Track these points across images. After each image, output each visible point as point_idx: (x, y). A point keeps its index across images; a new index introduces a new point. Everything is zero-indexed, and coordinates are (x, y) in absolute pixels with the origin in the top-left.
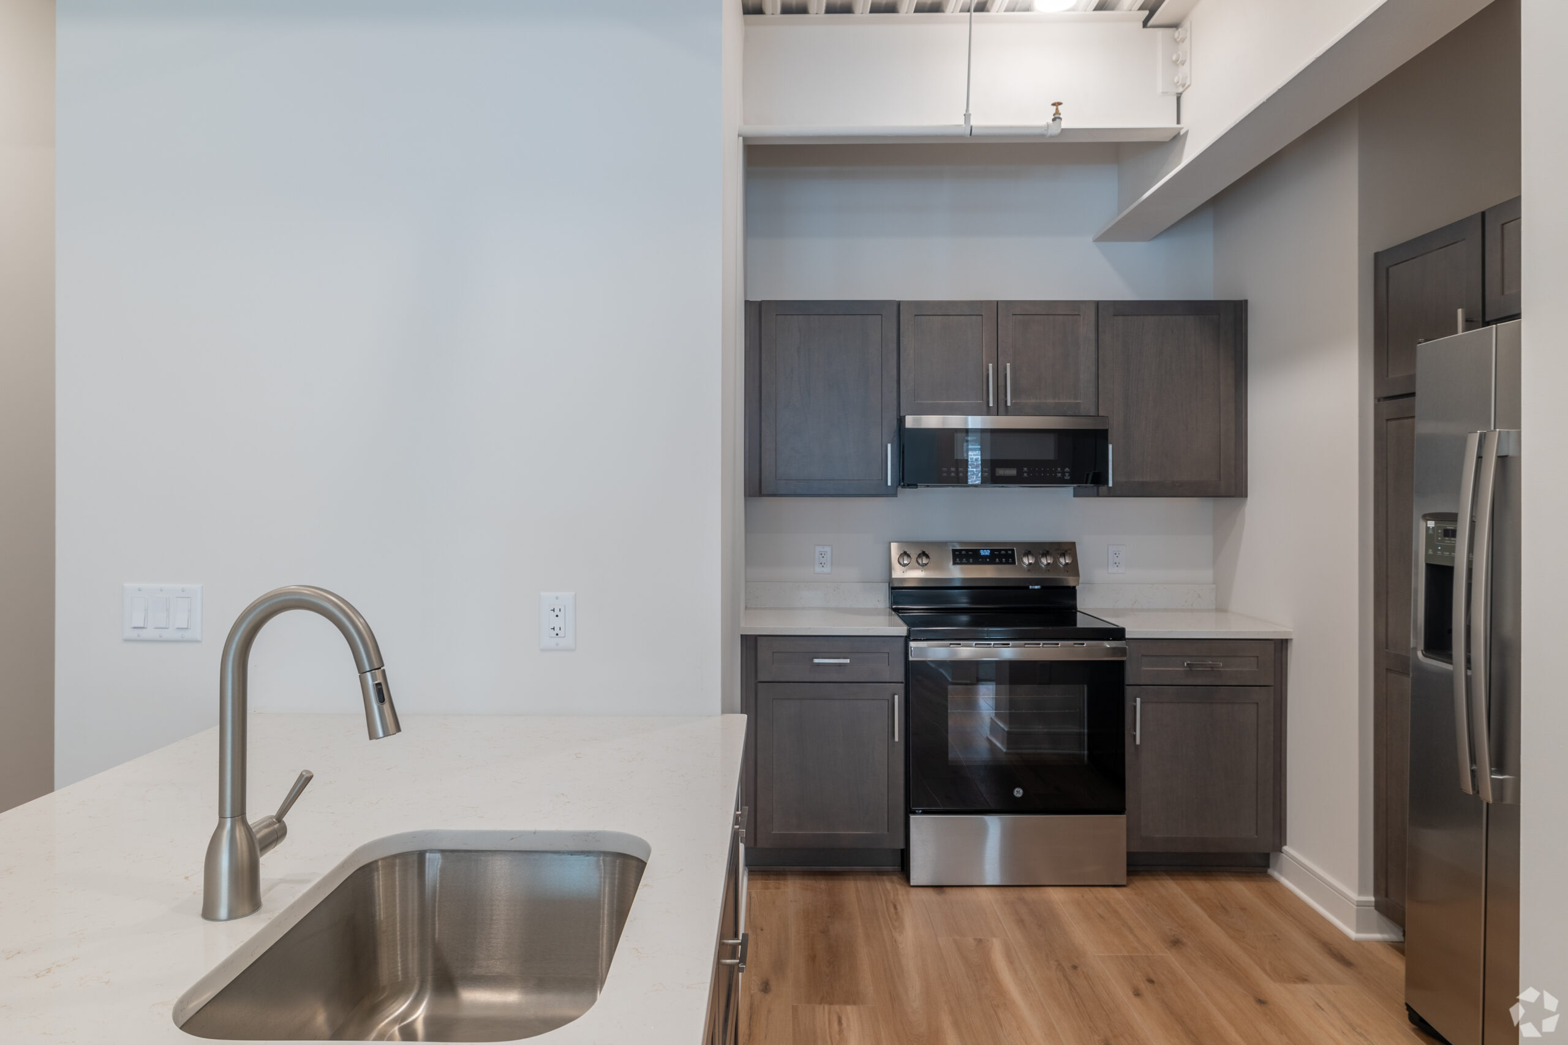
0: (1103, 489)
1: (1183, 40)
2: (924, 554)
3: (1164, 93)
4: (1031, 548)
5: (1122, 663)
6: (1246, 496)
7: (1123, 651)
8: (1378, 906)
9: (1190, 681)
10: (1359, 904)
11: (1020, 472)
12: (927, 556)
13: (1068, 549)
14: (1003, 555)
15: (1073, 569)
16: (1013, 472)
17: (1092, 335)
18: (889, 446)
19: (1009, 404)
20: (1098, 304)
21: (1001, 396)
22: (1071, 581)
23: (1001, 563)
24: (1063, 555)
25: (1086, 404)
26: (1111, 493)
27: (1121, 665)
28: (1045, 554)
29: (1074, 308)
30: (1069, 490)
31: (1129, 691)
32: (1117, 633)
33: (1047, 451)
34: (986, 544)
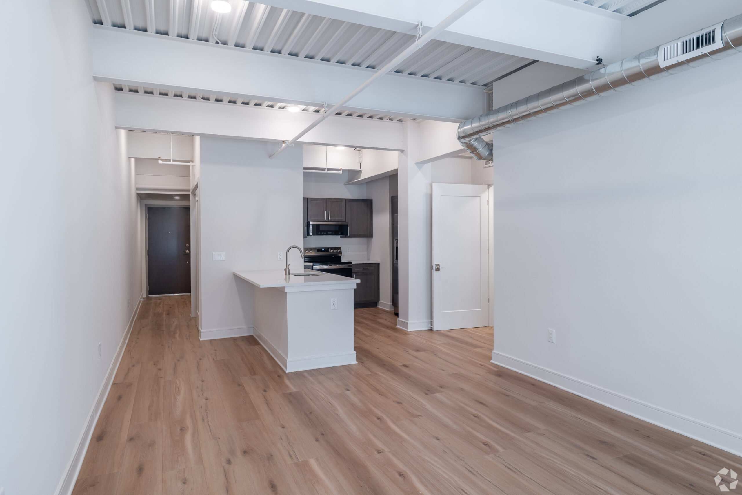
0: (347, 236)
1: (361, 153)
2: (311, 250)
3: (358, 163)
4: (332, 248)
5: (351, 268)
6: (373, 237)
7: (352, 266)
8: (392, 305)
9: (363, 271)
10: (390, 305)
11: (332, 233)
12: (312, 251)
13: (339, 248)
14: (327, 249)
15: (341, 252)
16: (331, 233)
17: (345, 206)
18: (306, 228)
19: (329, 219)
20: (346, 199)
21: (328, 217)
22: (340, 255)
23: (326, 251)
24: (339, 250)
25: (344, 220)
26: (349, 237)
27: (351, 269)
28: (335, 250)
29: (341, 200)
30: (339, 236)
31: (353, 274)
32: (351, 263)
33: (333, 229)
34: (323, 248)
